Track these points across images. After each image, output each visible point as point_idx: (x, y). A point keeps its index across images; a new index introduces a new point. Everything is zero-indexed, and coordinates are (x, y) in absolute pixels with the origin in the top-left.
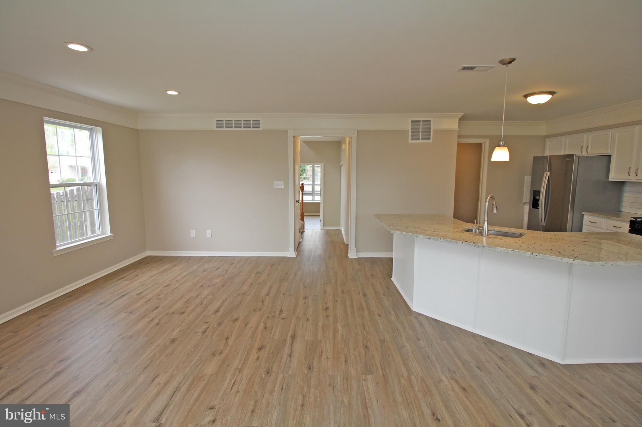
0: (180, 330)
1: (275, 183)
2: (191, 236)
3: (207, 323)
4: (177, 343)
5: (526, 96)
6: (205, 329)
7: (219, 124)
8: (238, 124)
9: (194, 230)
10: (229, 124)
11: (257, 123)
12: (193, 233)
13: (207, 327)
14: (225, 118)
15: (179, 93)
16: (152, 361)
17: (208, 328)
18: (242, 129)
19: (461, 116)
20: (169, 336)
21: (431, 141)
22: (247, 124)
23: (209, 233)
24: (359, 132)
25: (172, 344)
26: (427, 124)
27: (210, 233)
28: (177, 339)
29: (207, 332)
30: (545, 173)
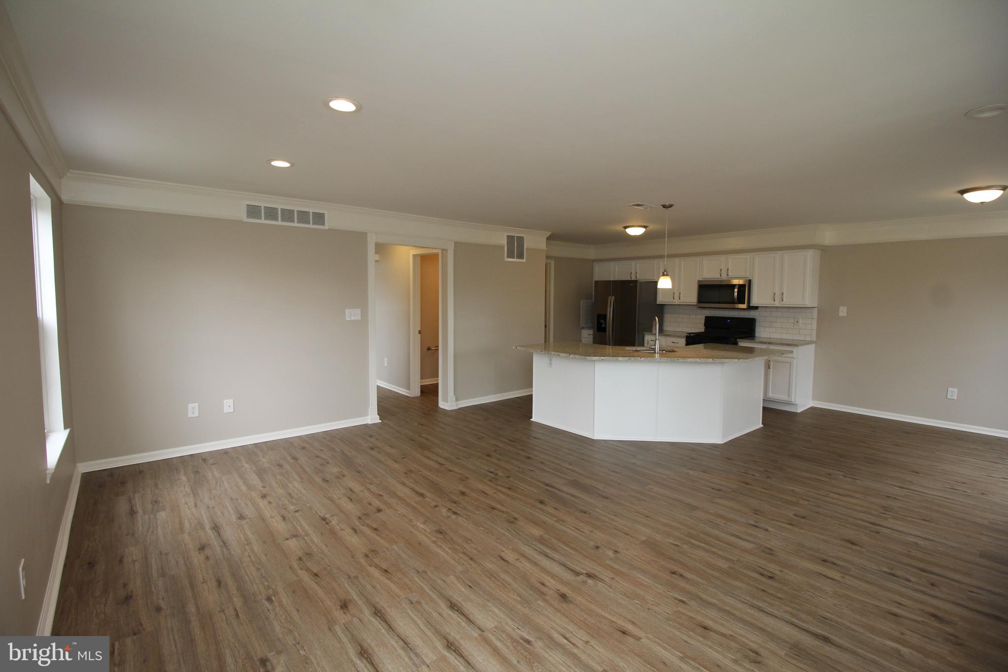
1: (347, 311)
2: (190, 415)
5: (626, 228)
7: (253, 211)
8: (288, 215)
9: (197, 404)
10: (271, 213)
11: (319, 218)
12: (193, 410)
14: (263, 203)
15: (292, 165)
18: (296, 224)
19: (549, 235)
21: (524, 261)
22: (303, 216)
23: (228, 405)
24: (456, 243)
26: (521, 240)
27: (232, 405)
30: (610, 298)
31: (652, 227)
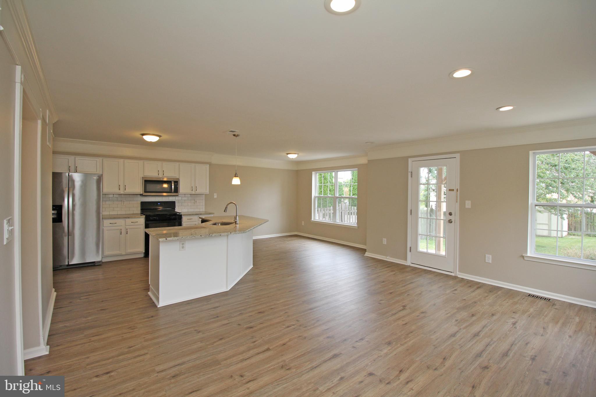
0: (380, 352)
3: (354, 347)
4: (387, 341)
6: (360, 341)
13: (357, 343)
16: (407, 335)
17: (357, 341)
20: (391, 350)
25: (390, 341)
28: (385, 344)
29: (360, 338)
31: (165, 137)
